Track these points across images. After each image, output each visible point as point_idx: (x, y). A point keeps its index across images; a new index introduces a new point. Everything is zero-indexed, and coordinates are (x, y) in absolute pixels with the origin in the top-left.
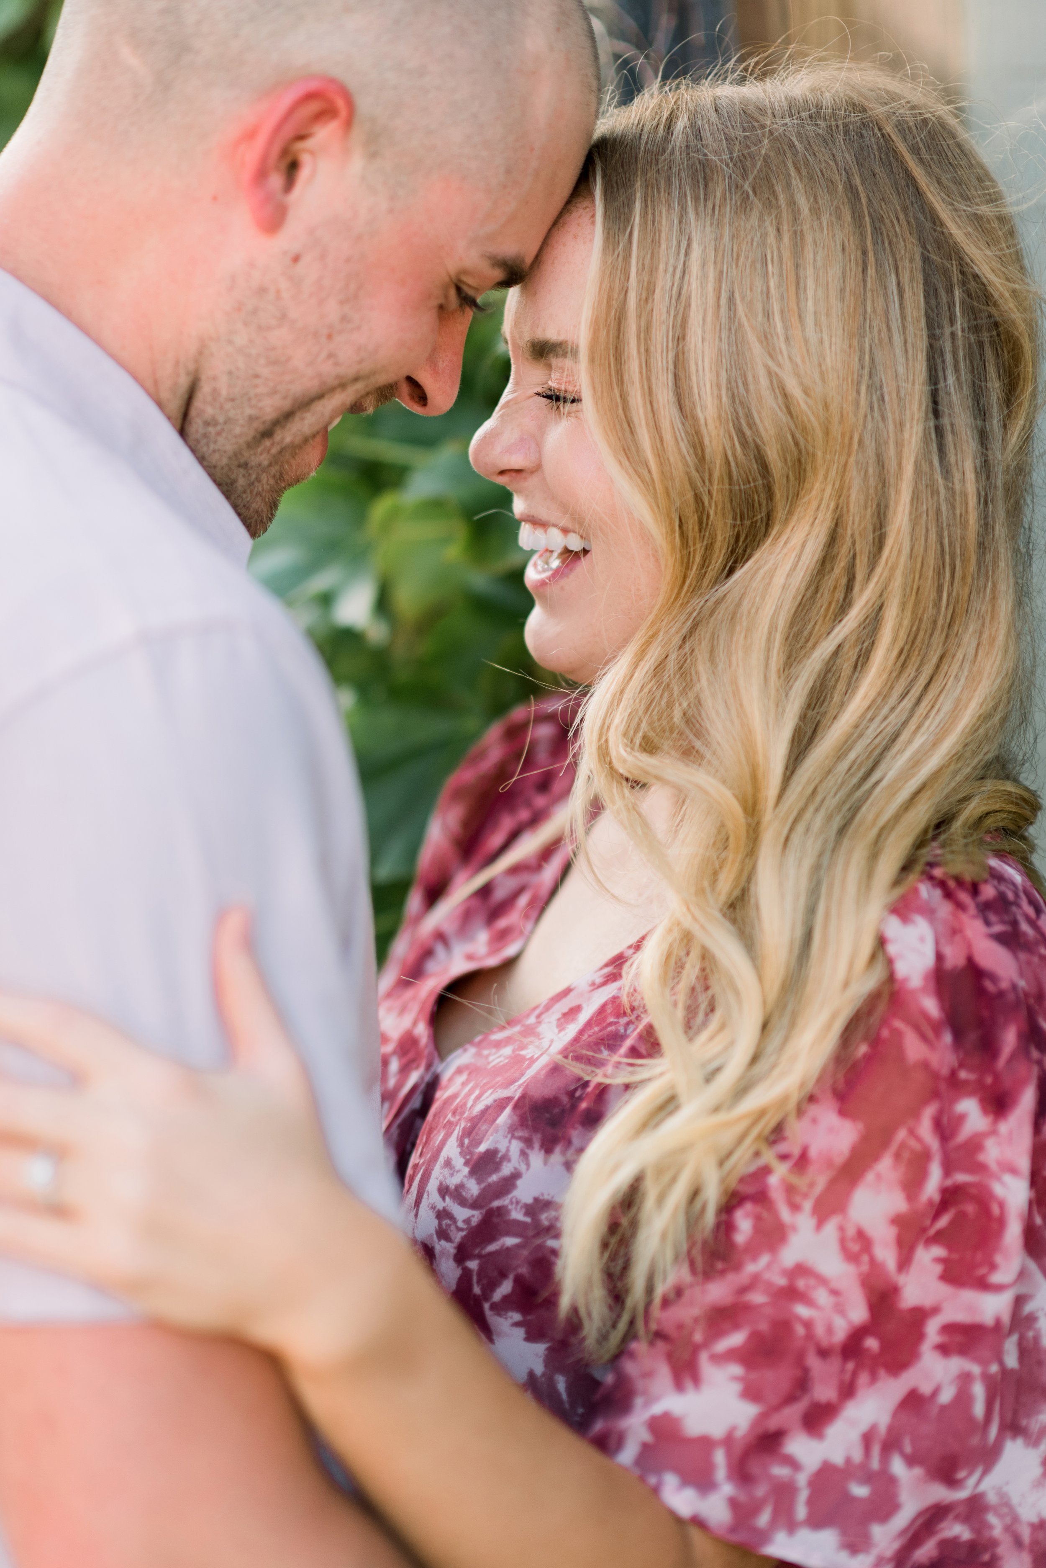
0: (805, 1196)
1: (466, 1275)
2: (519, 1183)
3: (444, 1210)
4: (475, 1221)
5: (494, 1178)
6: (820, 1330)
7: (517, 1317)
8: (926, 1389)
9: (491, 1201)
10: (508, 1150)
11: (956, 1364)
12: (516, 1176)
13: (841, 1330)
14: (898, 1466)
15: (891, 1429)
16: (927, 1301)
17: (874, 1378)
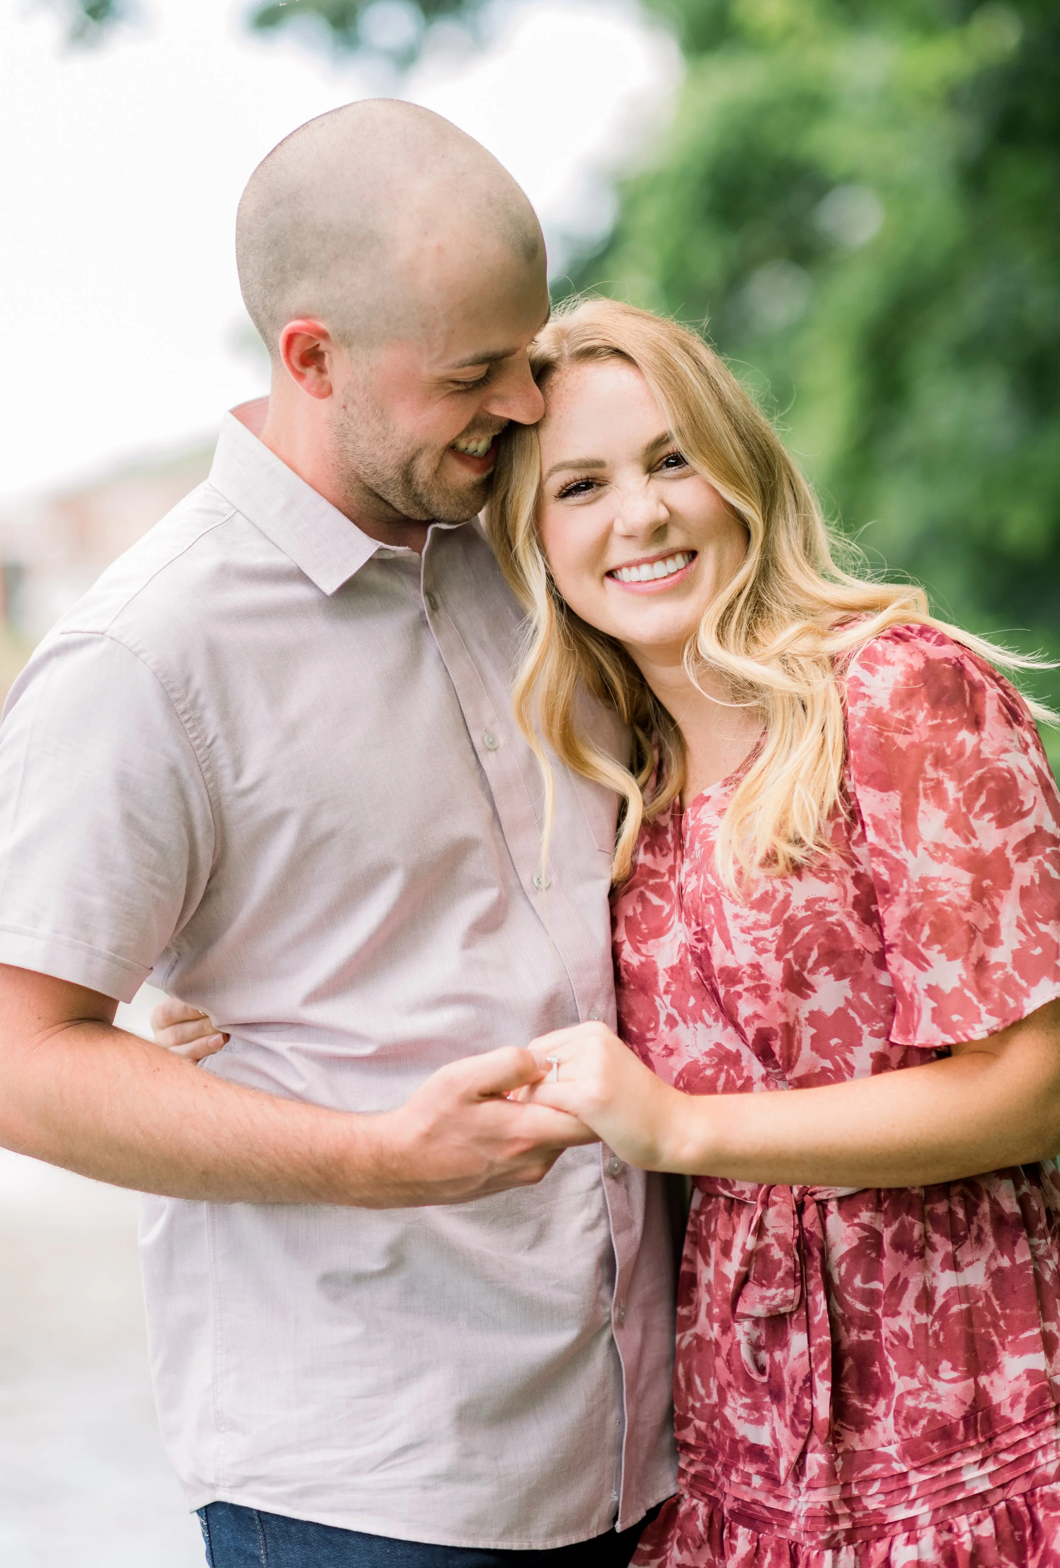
0: (898, 840)
1: (788, 963)
2: (791, 898)
3: (755, 939)
4: (780, 932)
5: (775, 905)
6: (957, 901)
7: (826, 969)
8: (1027, 883)
9: (782, 916)
10: (773, 887)
11: (1032, 861)
12: (788, 896)
13: (967, 893)
14: (1043, 928)
15: (1025, 913)
16: (999, 844)
17: (1001, 897)
